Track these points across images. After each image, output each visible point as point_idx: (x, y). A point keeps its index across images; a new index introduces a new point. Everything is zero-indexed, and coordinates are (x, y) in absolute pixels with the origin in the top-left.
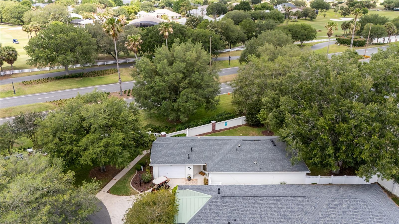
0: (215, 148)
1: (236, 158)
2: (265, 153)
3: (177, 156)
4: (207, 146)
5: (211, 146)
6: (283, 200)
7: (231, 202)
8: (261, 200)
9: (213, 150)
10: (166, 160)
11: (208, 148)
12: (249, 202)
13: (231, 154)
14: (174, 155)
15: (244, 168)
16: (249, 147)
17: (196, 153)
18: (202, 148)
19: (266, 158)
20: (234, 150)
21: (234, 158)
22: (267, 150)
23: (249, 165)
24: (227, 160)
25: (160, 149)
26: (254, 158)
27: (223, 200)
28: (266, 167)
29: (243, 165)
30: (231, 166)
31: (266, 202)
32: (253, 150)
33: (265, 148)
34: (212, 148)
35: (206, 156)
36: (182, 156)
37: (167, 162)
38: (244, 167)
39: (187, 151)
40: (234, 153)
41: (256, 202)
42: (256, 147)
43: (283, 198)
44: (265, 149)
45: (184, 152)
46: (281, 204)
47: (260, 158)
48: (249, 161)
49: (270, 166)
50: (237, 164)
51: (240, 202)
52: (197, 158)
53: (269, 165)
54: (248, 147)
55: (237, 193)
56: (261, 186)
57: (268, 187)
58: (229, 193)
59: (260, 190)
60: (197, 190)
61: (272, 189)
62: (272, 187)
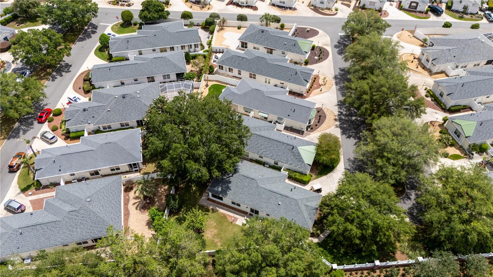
27: (293, 143)
55: (283, 147)
56: (265, 153)
57: (263, 150)
58: (288, 147)
59: (270, 147)
60: (301, 158)
61: (262, 147)
62: (261, 149)
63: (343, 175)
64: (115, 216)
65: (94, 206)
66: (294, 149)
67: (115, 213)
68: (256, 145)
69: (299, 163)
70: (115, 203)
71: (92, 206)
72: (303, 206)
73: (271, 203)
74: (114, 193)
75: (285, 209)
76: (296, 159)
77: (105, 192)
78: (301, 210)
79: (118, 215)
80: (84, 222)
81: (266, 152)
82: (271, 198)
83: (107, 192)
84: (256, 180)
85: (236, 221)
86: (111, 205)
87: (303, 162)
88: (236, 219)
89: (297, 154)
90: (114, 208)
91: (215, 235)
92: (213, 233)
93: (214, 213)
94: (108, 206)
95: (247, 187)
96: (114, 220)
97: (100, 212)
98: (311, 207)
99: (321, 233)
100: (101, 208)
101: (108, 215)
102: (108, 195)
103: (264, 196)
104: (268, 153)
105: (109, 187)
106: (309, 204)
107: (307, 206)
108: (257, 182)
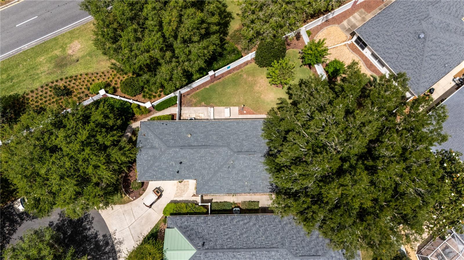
0: (207, 159)
1: (227, 178)
2: (258, 171)
3: (165, 170)
4: (197, 157)
5: (203, 157)
6: (258, 255)
7: (212, 257)
8: (239, 255)
9: (203, 162)
10: (154, 175)
11: (198, 160)
12: (228, 256)
13: (222, 172)
14: (161, 169)
15: (234, 190)
16: (243, 164)
17: (186, 166)
18: (192, 159)
19: (259, 177)
20: (225, 167)
21: (225, 178)
22: (261, 167)
23: (240, 185)
24: (217, 180)
25: (146, 158)
26: (246, 177)
27: (206, 255)
28: (256, 188)
29: (233, 185)
30: (221, 187)
31: (243, 256)
32: (246, 167)
33: (259, 164)
34: (203, 160)
35: (196, 170)
36: (171, 169)
37: (155, 177)
38: (234, 188)
39: (175, 164)
40: (225, 171)
41: (235, 256)
42: (250, 163)
43: (258, 253)
44: (259, 166)
45: (172, 164)
46: (256, 258)
47: (252, 177)
48: (240, 180)
49: (260, 187)
50: (228, 184)
51: (221, 256)
52: (187, 172)
53: (260, 185)
54: (241, 163)
55: (220, 242)
56: (246, 221)
57: (251, 224)
58: (212, 244)
59: (242, 234)
60: (184, 233)
61: (254, 229)
62: (255, 224)
63: (119, 251)
64: (378, 42)
65: (409, 34)
66: (200, 244)
67: (380, 45)
68: (266, 230)
69: (186, 223)
70: (391, 56)
71: (411, 34)
72: (157, 145)
73: (202, 133)
74: (404, 66)
75: (180, 133)
76: (192, 229)
77: (415, 60)
78: (159, 138)
79: (375, 46)
80: (402, 17)
81: (245, 224)
82: (204, 138)
83: (412, 62)
84: (235, 152)
85: (239, 111)
86: (394, 50)
87: (180, 228)
88: (241, 112)
89: (193, 237)
90: (387, 51)
91: (255, 84)
92: (258, 85)
93: (271, 109)
94: (396, 47)
95: (243, 140)
96: (374, 37)
97: (397, 33)
98: (146, 148)
99: (131, 139)
100: (400, 39)
101: (386, 37)
102: (408, 58)
103: (215, 138)
104: (241, 223)
105: (416, 70)
106: (151, 152)
107: (152, 147)
108: (232, 150)
